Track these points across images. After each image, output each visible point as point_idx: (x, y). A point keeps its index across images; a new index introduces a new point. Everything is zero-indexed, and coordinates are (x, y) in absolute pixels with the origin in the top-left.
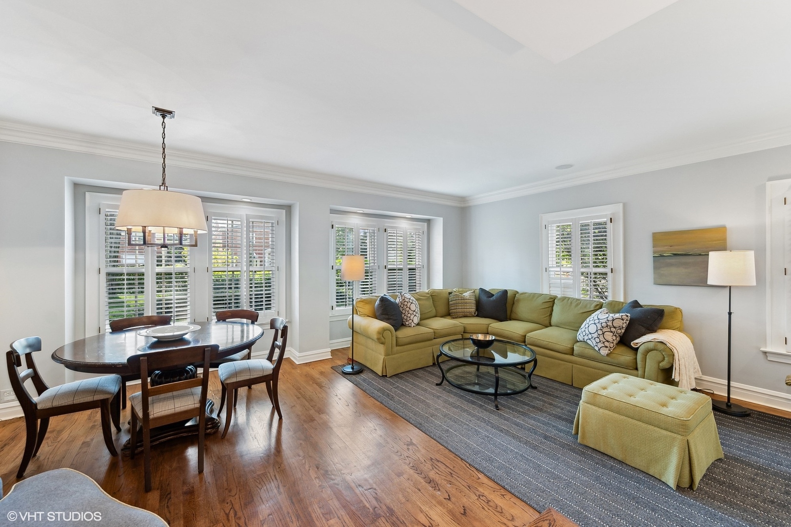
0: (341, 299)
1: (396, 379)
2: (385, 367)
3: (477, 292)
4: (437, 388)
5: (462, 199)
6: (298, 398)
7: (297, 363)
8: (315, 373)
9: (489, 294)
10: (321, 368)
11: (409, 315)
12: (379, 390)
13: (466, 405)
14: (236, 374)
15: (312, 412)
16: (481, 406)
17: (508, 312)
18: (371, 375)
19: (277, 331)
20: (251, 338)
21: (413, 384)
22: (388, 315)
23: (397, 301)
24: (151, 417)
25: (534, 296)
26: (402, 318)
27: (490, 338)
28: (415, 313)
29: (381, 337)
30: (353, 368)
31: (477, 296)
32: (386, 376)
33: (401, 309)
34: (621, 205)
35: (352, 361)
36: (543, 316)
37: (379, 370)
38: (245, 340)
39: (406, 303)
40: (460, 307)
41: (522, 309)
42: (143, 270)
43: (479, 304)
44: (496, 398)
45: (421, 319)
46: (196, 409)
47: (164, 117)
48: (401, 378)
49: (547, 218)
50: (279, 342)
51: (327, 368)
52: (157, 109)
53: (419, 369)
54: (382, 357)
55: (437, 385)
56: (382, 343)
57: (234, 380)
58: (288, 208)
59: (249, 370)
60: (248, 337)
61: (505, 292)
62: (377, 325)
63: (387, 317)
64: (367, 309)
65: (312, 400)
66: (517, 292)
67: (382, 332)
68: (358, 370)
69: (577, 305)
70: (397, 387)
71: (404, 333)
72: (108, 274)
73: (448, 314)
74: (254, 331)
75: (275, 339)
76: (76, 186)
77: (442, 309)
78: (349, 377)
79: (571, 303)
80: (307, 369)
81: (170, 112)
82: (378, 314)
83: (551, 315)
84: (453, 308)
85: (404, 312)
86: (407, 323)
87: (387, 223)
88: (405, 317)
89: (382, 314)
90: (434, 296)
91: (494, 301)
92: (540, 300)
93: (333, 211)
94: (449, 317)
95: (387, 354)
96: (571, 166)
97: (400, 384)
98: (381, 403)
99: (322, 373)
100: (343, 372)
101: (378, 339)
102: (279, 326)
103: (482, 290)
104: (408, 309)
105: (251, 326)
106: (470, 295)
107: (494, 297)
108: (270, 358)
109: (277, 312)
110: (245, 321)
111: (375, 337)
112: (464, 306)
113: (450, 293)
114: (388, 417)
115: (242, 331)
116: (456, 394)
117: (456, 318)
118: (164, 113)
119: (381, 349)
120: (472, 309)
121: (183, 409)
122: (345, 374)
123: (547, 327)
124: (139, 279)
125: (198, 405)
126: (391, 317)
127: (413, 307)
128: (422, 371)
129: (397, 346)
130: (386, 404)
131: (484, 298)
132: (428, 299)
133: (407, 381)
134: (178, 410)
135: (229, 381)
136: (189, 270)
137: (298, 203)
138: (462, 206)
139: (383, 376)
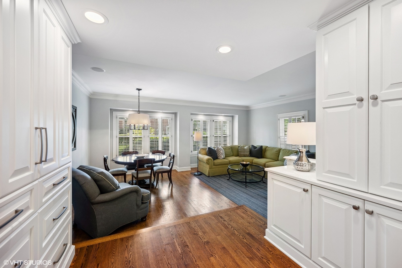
0: (195, 148)
1: (213, 177)
2: (209, 173)
3: (251, 147)
4: (227, 181)
5: (247, 107)
6: (178, 181)
7: (178, 171)
8: (184, 175)
9: (255, 147)
10: (186, 173)
11: (220, 155)
12: (206, 180)
13: (235, 186)
14: (159, 169)
15: (182, 184)
16: (240, 186)
17: (263, 155)
18: (204, 176)
19: (171, 157)
20: (162, 159)
21: (219, 179)
22: (211, 154)
23: (215, 149)
24: (139, 177)
25: (273, 148)
26: (217, 156)
27: (248, 163)
28: (222, 154)
29: (208, 162)
30: (198, 173)
31: (251, 148)
32: (209, 176)
33: (217, 152)
34: (307, 111)
35: (198, 171)
36: (275, 157)
37: (207, 174)
38: (160, 159)
39: (219, 150)
40: (242, 152)
41: (268, 154)
42: (129, 137)
43: (251, 151)
44: (246, 184)
45: (226, 157)
46: (149, 176)
47: (139, 91)
48: (215, 177)
49: (280, 115)
50: (172, 161)
51: (189, 173)
52: (138, 89)
53: (223, 175)
54: (208, 169)
55: (227, 180)
56: (208, 164)
57: (158, 171)
58: (175, 114)
59: (163, 169)
60: (161, 158)
61: (262, 147)
62: (207, 157)
63: (211, 155)
64: (204, 152)
65: (182, 181)
66: (267, 147)
67: (208, 160)
68: (199, 174)
69: (288, 152)
70: (213, 180)
71: (217, 161)
72: (120, 138)
73: (238, 155)
74: (164, 157)
75: (171, 160)
76: (111, 109)
77: (235, 153)
78: (196, 176)
79: (286, 151)
80: (182, 173)
81: (141, 89)
82: (207, 154)
83: (279, 156)
84: (240, 153)
85: (218, 153)
86: (219, 158)
87: (214, 118)
88: (218, 155)
89: (209, 154)
90: (232, 148)
91: (257, 150)
92: (275, 150)
93: (192, 114)
94: (238, 156)
95: (210, 168)
96: (285, 96)
97: (214, 179)
98: (206, 183)
99: (187, 175)
100: (194, 174)
101: (207, 162)
102: (172, 156)
103: (253, 146)
104: (219, 152)
105: (162, 156)
106: (247, 148)
107: (257, 149)
108: (169, 166)
109: (171, 151)
110: (160, 154)
111: (205, 162)
112: (244, 152)
113: (239, 147)
114: (207, 187)
115: (159, 157)
116: (233, 183)
117: (241, 157)
118: (139, 90)
119: (208, 166)
120: (248, 153)
121: (146, 176)
122: (195, 175)
123: (276, 161)
124: (127, 139)
125: (150, 175)
126: (212, 155)
127: (221, 152)
128: (224, 176)
129: (214, 165)
130: (207, 184)
131: (253, 149)
132: (229, 149)
133: (217, 178)
134: (145, 176)
135: (157, 171)
136: (142, 137)
137: (179, 112)
138: (247, 109)
139: (208, 176)
